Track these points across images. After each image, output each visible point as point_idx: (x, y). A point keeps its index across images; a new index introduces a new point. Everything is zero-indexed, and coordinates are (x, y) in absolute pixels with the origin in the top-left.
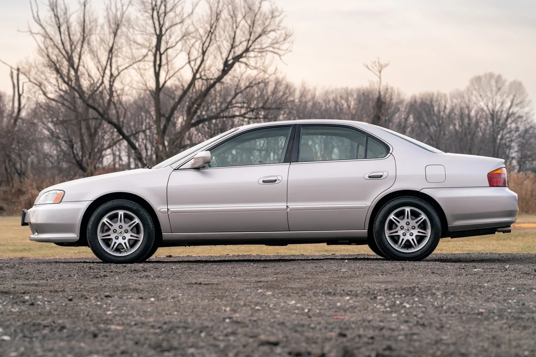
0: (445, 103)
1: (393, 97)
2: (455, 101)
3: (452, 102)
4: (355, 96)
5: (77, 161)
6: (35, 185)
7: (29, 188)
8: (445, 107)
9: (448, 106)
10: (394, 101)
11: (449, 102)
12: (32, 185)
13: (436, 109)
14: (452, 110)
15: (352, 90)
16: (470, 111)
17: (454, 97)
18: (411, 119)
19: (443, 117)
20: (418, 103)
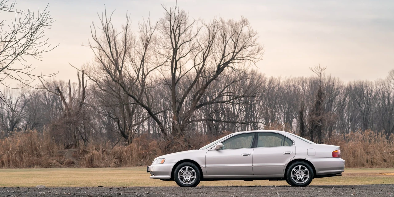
0: (372, 88)
1: (335, 84)
2: (378, 87)
3: (376, 87)
4: (308, 83)
5: (121, 132)
6: (94, 148)
7: (91, 149)
8: (372, 91)
9: (373, 90)
10: (336, 87)
11: (375, 87)
12: (92, 147)
13: (365, 92)
14: (377, 94)
15: (306, 79)
16: (389, 94)
17: (378, 84)
18: (348, 100)
19: (370, 99)
20: (353, 88)
